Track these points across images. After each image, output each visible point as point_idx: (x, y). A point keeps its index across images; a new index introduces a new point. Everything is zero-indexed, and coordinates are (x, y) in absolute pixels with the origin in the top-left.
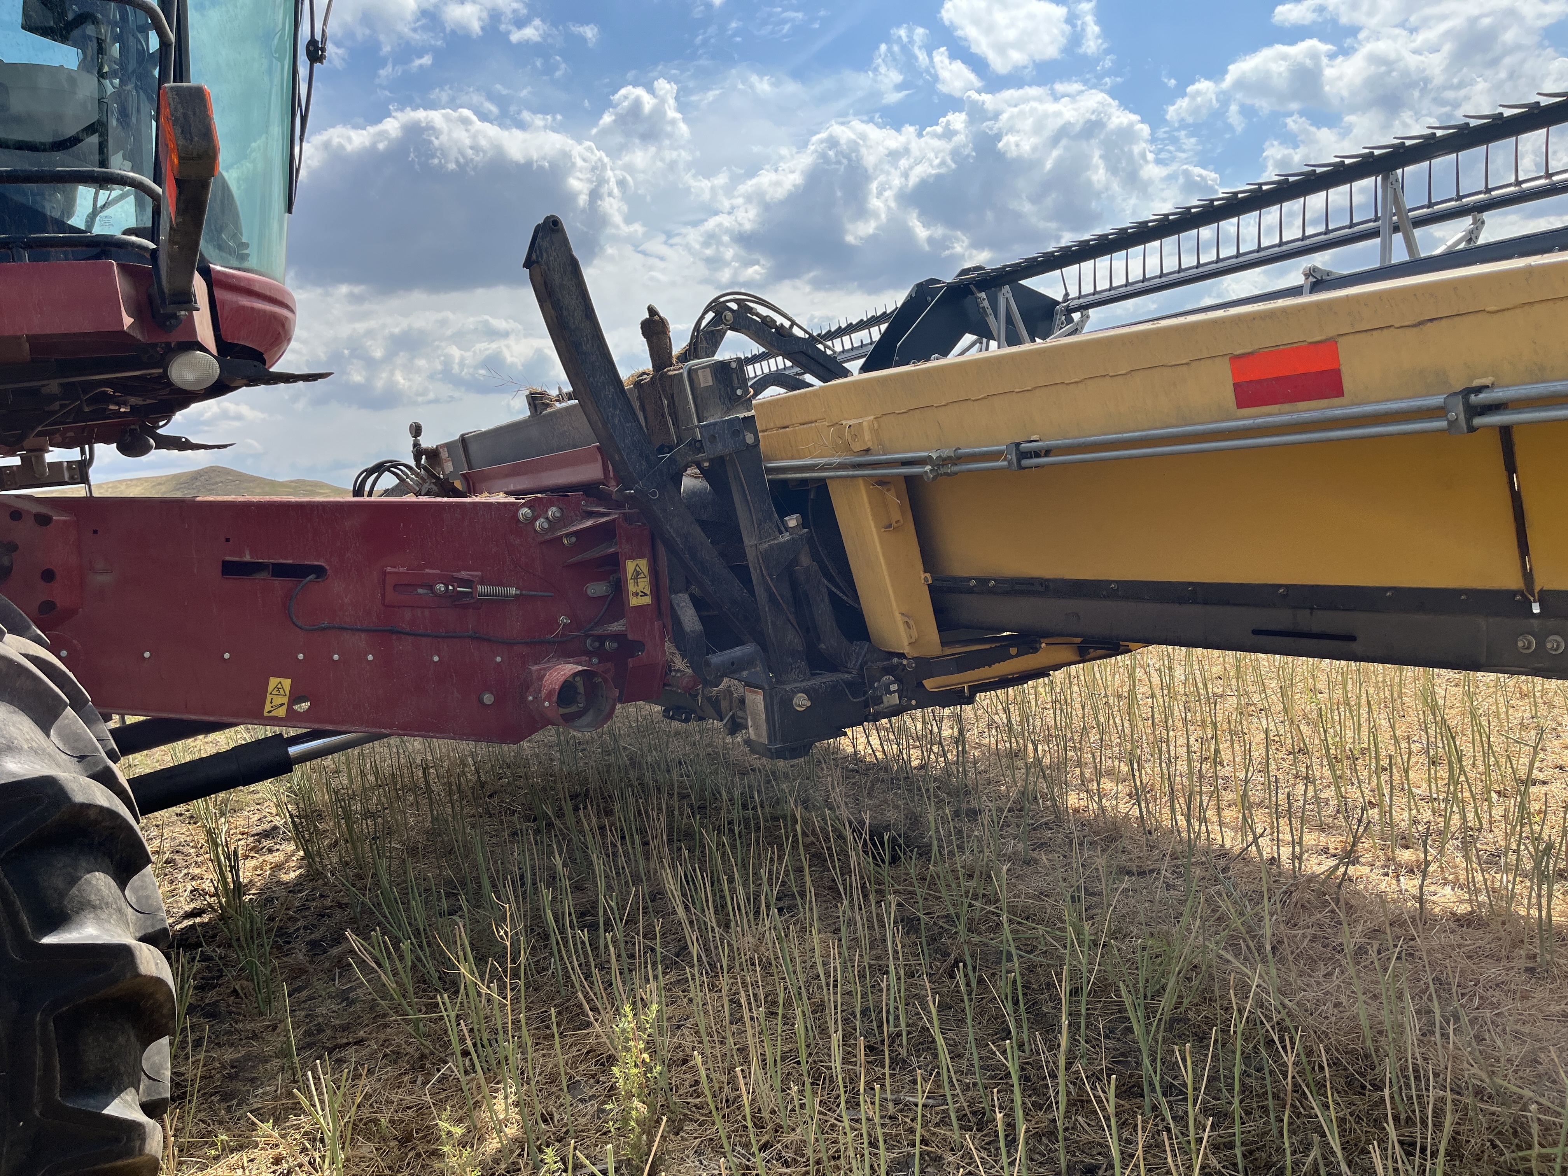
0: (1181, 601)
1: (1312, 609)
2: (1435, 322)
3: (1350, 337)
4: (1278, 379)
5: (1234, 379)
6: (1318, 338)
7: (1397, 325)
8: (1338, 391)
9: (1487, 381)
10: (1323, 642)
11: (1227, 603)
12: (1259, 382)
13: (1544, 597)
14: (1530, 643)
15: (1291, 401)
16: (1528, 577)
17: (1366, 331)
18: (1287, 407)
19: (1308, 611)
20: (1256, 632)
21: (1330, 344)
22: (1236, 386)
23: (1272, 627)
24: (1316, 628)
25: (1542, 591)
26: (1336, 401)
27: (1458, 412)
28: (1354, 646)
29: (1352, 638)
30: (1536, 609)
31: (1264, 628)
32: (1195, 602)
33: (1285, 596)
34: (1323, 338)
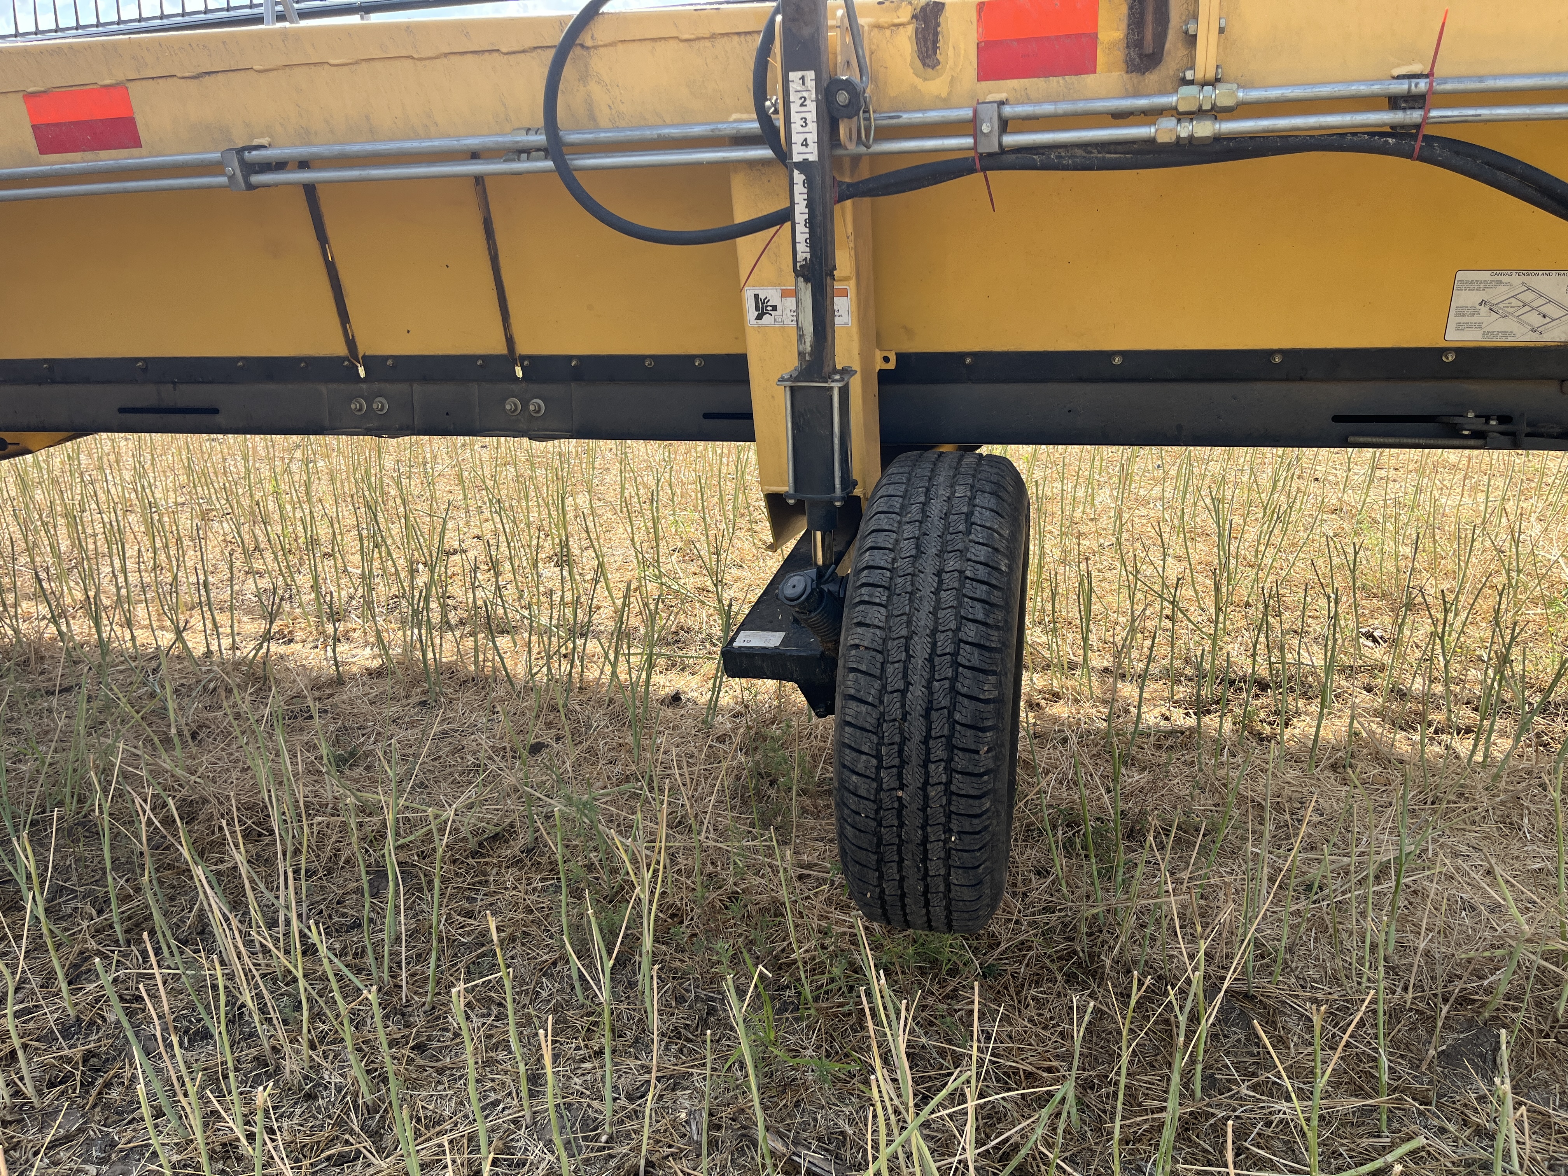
0: (39, 381)
1: (174, 383)
2: (214, 75)
3: (138, 83)
4: (77, 124)
5: (31, 120)
6: (108, 82)
7: (179, 75)
8: (135, 142)
9: (264, 141)
10: (189, 417)
11: (87, 381)
12: (57, 125)
13: (368, 361)
14: (361, 405)
15: (92, 149)
16: (351, 344)
17: (153, 78)
18: (88, 155)
19: (171, 386)
20: (122, 410)
21: (120, 89)
22: (35, 128)
23: (138, 405)
24: (181, 404)
25: (364, 357)
26: (135, 151)
27: (234, 167)
28: (219, 419)
29: (215, 411)
30: (362, 372)
31: (130, 405)
32: (53, 382)
33: (144, 370)
34: (113, 81)
